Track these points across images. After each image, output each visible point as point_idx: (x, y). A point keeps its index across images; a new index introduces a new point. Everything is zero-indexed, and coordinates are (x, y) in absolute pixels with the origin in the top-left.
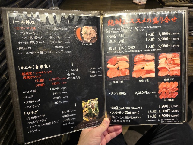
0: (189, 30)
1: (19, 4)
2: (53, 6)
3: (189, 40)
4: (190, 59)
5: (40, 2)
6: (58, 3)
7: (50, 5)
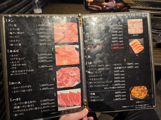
0: (152, 29)
1: (6, 4)
2: (37, 8)
3: (152, 36)
4: (155, 52)
5: (25, 4)
6: (42, 6)
7: (34, 7)
